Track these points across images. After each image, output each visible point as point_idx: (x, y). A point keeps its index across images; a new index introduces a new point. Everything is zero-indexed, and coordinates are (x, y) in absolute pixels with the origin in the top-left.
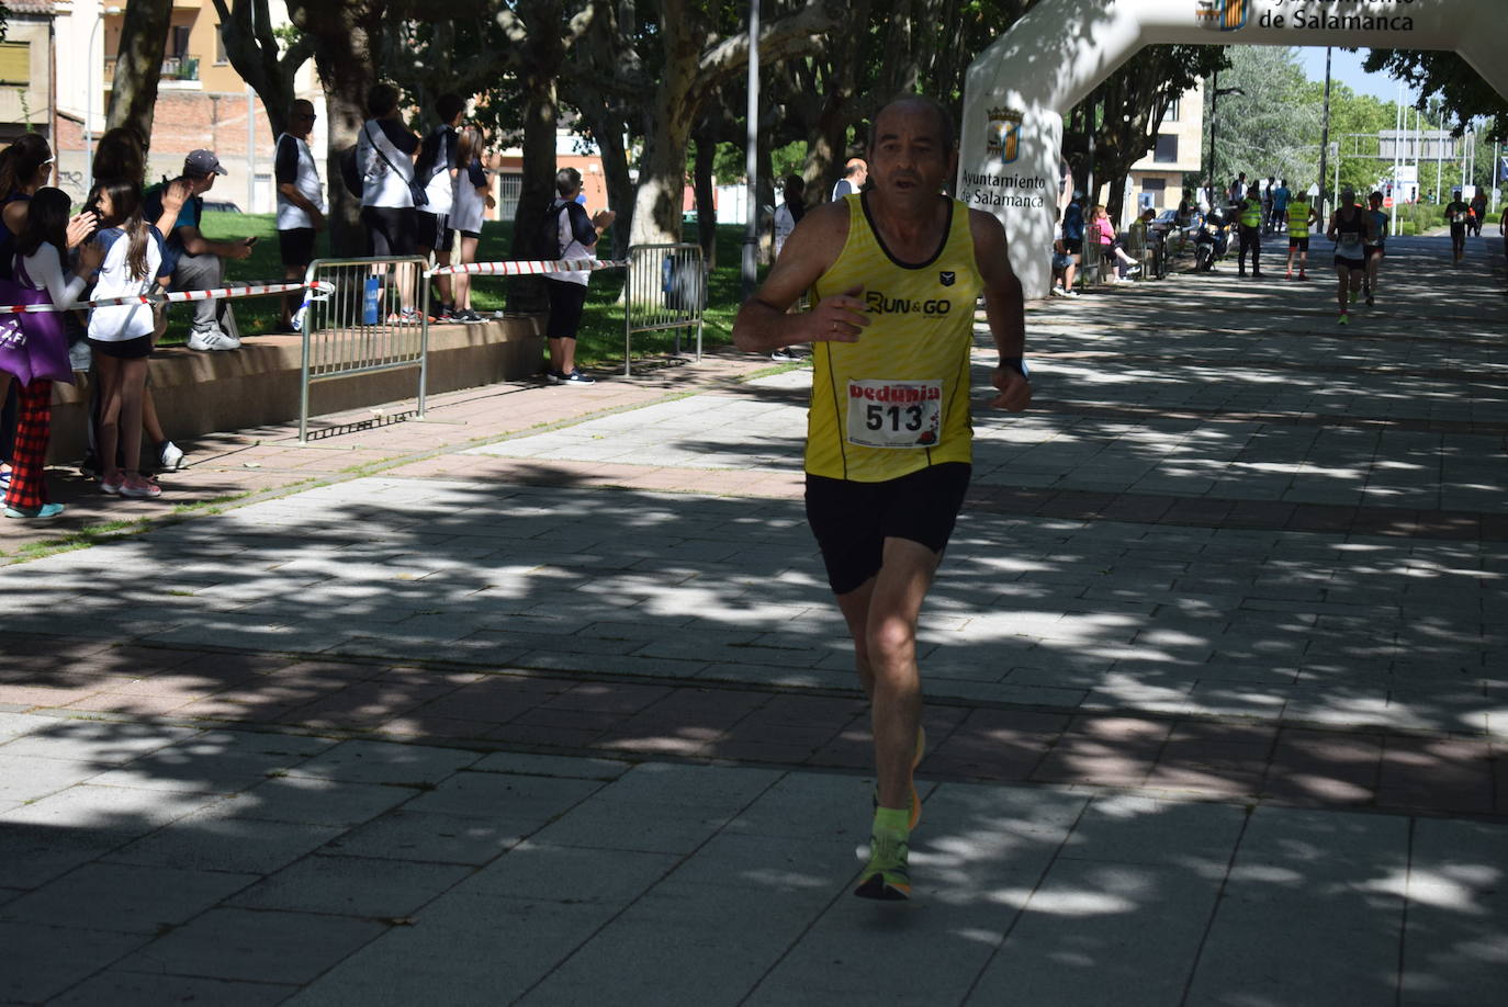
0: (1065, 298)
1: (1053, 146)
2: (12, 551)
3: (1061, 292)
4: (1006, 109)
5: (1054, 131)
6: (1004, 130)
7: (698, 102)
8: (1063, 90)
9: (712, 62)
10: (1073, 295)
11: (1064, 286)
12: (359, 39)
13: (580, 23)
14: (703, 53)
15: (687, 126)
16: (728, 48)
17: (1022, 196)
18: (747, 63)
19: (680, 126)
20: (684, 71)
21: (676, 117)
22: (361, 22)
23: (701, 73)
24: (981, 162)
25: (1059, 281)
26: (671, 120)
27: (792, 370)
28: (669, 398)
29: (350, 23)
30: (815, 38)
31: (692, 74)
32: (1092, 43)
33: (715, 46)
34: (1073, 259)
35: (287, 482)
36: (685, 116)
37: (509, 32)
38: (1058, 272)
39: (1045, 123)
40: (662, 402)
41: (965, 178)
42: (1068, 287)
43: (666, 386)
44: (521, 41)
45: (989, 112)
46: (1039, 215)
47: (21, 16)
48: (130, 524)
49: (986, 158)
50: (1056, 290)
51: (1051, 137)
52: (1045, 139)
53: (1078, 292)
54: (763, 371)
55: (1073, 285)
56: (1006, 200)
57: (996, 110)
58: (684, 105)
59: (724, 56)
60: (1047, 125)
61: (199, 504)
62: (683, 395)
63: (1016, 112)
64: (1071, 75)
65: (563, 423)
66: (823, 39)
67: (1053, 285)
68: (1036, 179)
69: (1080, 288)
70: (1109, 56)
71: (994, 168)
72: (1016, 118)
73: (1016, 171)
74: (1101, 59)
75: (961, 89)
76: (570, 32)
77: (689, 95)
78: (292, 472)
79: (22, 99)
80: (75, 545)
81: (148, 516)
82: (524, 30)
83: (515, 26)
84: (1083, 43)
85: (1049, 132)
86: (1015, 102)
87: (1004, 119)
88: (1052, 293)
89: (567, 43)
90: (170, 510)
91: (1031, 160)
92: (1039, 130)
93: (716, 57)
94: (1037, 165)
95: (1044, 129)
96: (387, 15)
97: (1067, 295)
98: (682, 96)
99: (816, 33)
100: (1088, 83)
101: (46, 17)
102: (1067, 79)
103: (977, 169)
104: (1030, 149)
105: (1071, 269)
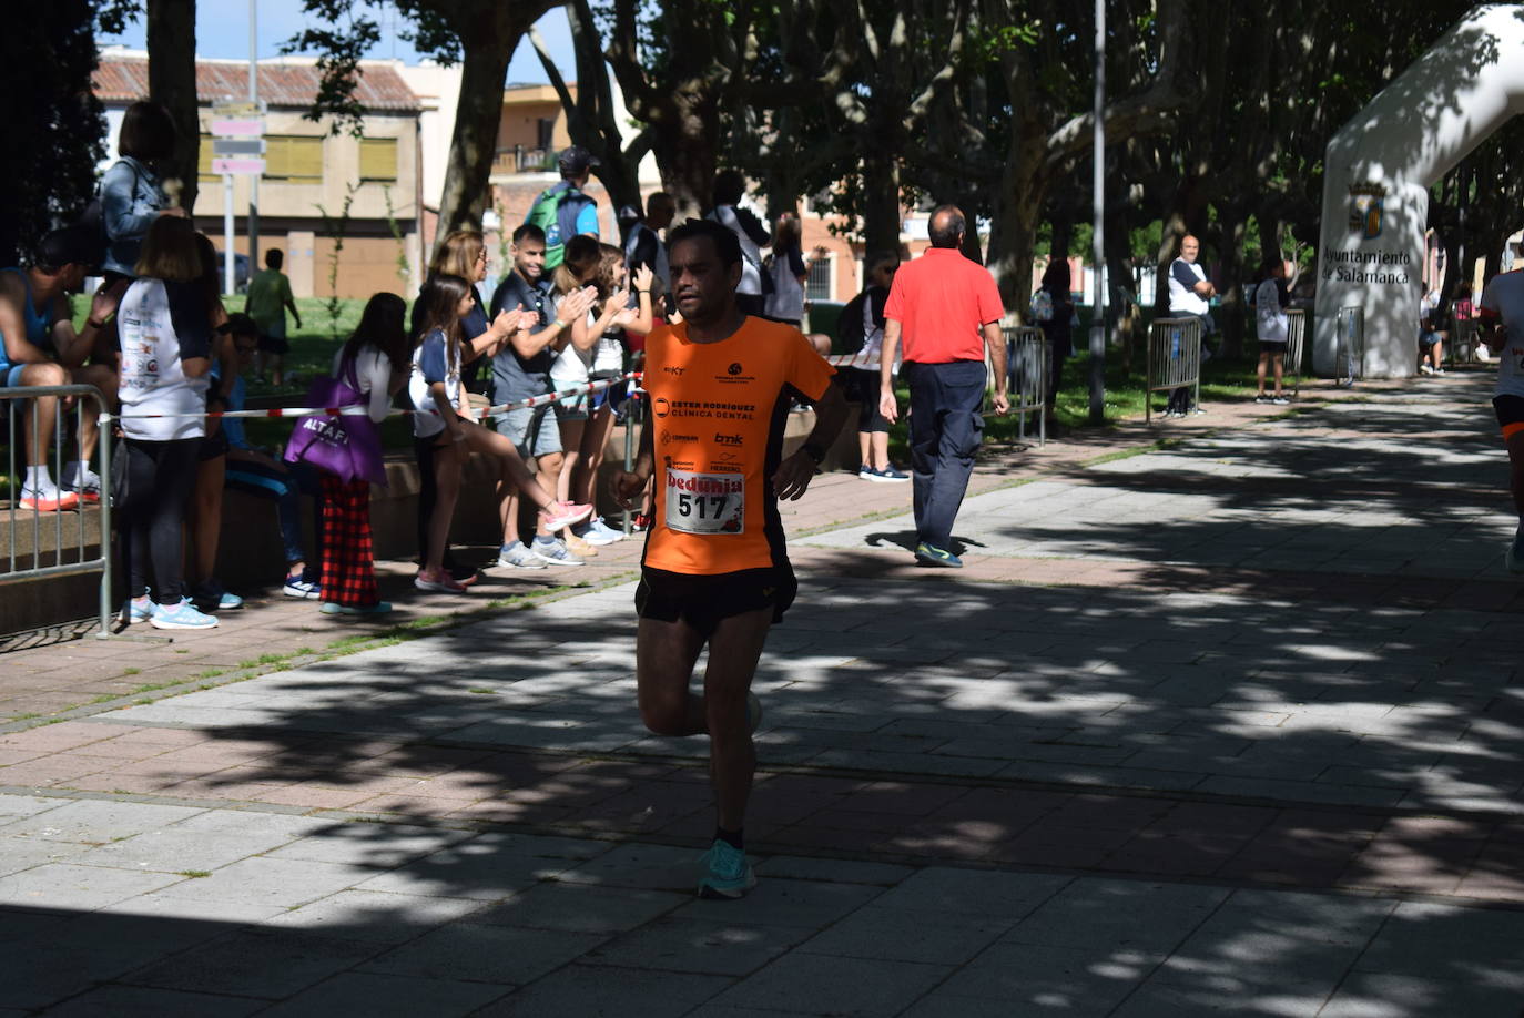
0: (1435, 377)
1: (1417, 218)
2: (322, 648)
3: (1430, 371)
4: (1369, 184)
5: (1418, 201)
6: (1364, 203)
7: (1046, 183)
8: (1428, 158)
9: (1058, 142)
10: (1442, 373)
11: (1432, 364)
12: (693, 123)
13: (920, 104)
14: (1051, 132)
15: (1034, 208)
16: (1074, 125)
17: (1384, 271)
18: (1092, 144)
19: (1027, 207)
20: (1030, 152)
21: (1023, 199)
22: (695, 110)
23: (1049, 152)
24: (1341, 236)
25: (1427, 358)
26: (1019, 199)
27: (1138, 454)
28: (1007, 485)
29: (687, 111)
30: (1163, 115)
31: (1039, 154)
32: (1458, 112)
33: (1062, 123)
34: (1440, 335)
35: (606, 575)
36: (1032, 198)
37: (848, 115)
38: (1426, 348)
39: (1408, 193)
40: (1000, 489)
41: (1326, 255)
42: (1437, 366)
43: (1002, 472)
44: (861, 124)
45: (1350, 188)
46: (1403, 289)
47: (388, 112)
48: (442, 618)
49: (1347, 232)
50: (1424, 368)
51: (1416, 209)
52: (1409, 211)
53: (1446, 370)
54: (1108, 456)
55: (1442, 363)
56: (1369, 277)
57: (1358, 185)
58: (1032, 186)
59: (1069, 134)
60: (1411, 196)
61: (513, 599)
62: (1022, 482)
63: (1378, 185)
64: (1436, 144)
65: (894, 512)
66: (1171, 115)
67: (1420, 362)
68: (1401, 255)
69: (1449, 366)
70: (1476, 124)
71: (1352, 243)
72: (1378, 192)
73: (1380, 243)
74: (1467, 128)
75: (1323, 165)
76: (911, 113)
77: (1037, 177)
78: (613, 565)
79: (387, 194)
80: (384, 641)
81: (461, 610)
82: (864, 112)
83: (856, 108)
84: (1448, 114)
85: (1413, 204)
86: (1376, 173)
87: (1365, 193)
88: (1420, 371)
89: (908, 123)
90: (483, 603)
91: (1395, 233)
92: (1403, 202)
93: (1062, 134)
94: (1402, 238)
95: (1409, 200)
96: (722, 102)
97: (1437, 373)
98: (1029, 177)
99: (1163, 111)
100: (1455, 153)
101: (412, 113)
102: (1432, 146)
103: (1337, 244)
104: (1392, 221)
105: (1438, 347)
